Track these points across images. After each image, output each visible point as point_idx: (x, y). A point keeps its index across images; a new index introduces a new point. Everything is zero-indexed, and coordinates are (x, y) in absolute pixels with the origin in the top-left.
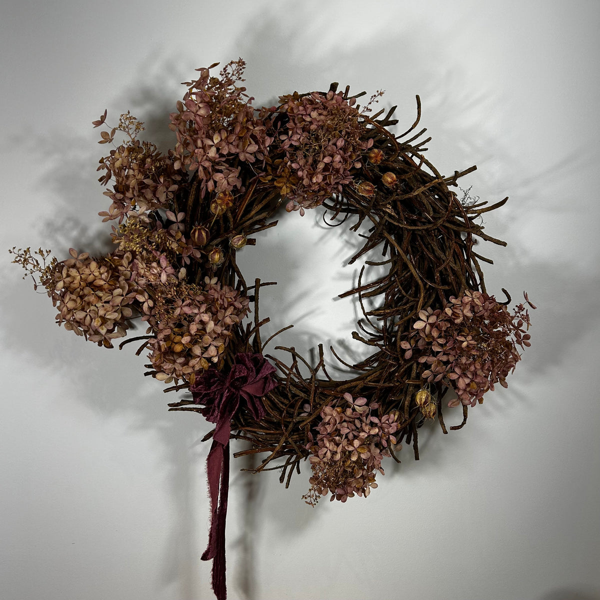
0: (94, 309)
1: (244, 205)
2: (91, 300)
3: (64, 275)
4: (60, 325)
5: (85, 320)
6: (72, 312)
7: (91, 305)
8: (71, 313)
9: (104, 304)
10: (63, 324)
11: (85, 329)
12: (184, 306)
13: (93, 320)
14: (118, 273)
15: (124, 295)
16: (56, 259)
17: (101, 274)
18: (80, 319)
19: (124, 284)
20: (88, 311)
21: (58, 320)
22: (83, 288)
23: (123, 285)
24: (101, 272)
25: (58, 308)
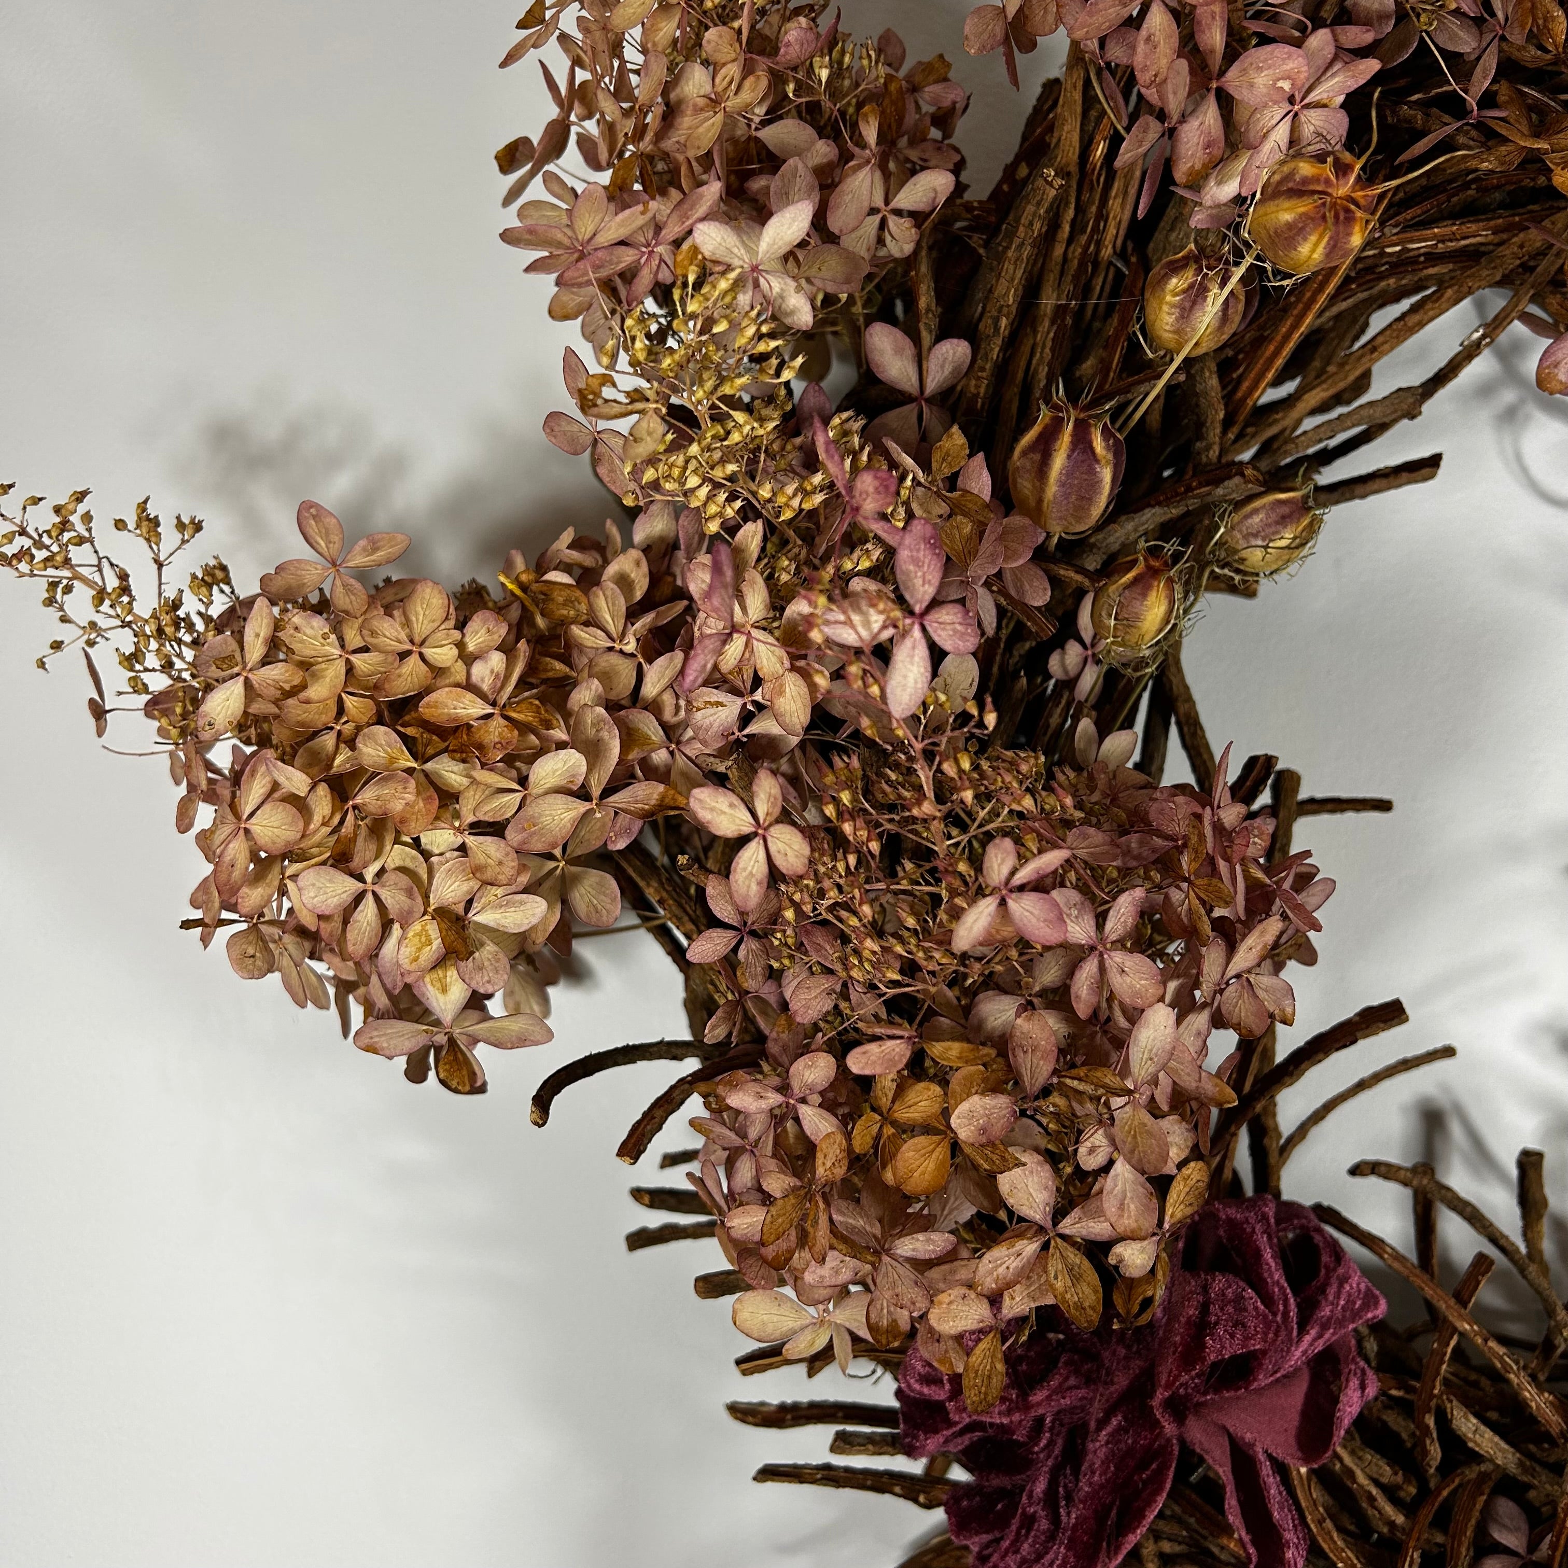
0: (409, 864)
1: (1287, 338)
2: (397, 806)
3: (255, 649)
4: (205, 940)
5: (346, 922)
6: (276, 869)
7: (389, 838)
8: (274, 877)
9: (471, 841)
10: (223, 934)
11: (344, 976)
12: (1021, 888)
13: (396, 929)
14: (566, 659)
15: (596, 792)
16: (224, 568)
17: (468, 659)
18: (320, 917)
19: (598, 724)
20: (370, 873)
21: (198, 914)
22: (359, 729)
23: (591, 732)
24: (471, 647)
25: (204, 839)
